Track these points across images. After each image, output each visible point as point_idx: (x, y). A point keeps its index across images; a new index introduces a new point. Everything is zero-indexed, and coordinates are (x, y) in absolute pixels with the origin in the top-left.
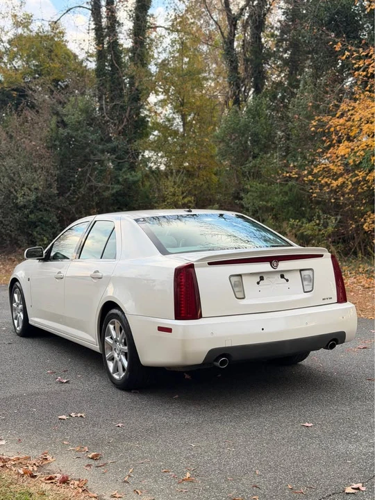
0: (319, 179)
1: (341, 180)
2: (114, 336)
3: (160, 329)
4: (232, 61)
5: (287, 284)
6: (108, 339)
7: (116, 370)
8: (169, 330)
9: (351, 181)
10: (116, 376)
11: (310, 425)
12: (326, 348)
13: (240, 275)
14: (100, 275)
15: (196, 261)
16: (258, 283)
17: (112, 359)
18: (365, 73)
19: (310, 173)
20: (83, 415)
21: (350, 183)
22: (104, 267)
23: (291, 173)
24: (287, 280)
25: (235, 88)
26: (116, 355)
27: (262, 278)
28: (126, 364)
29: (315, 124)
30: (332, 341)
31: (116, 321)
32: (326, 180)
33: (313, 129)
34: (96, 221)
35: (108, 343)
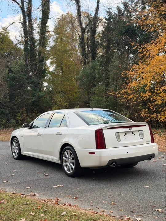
0: (123, 96)
1: (131, 96)
2: (67, 156)
3: (90, 153)
4: (83, 47)
6: (64, 158)
7: (69, 170)
8: (94, 153)
9: (136, 97)
10: (68, 172)
11: (148, 187)
12: (148, 160)
13: (118, 133)
14: (60, 133)
16: (125, 136)
17: (67, 166)
18: (142, 54)
19: (119, 93)
20: (62, 185)
21: (135, 97)
23: (112, 93)
24: (134, 135)
25: (84, 57)
26: (68, 164)
27: (126, 134)
28: (73, 167)
29: (123, 74)
30: (150, 157)
31: (69, 151)
32: (126, 96)
33: (122, 76)
34: (54, 113)
35: (64, 160)
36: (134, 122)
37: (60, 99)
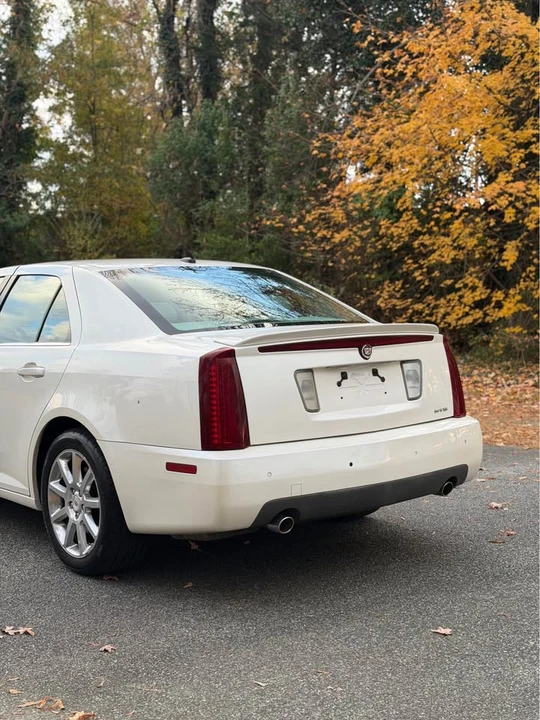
0: (315, 231)
1: (345, 233)
2: (69, 479)
3: (171, 467)
4: (171, 50)
5: (383, 386)
6: (54, 485)
7: (73, 539)
8: (191, 469)
9: (360, 237)
10: (72, 551)
11: (448, 631)
12: (439, 494)
13: (310, 370)
14: (38, 370)
15: (237, 346)
16: (339, 384)
17: (65, 521)
18: (391, 71)
19: (300, 222)
20: (29, 630)
21: (357, 239)
22: (46, 355)
23: (274, 220)
24: (383, 379)
25: (176, 90)
26: (72, 515)
27: (344, 376)
28: (95, 530)
29: (317, 144)
30: (448, 481)
31: (74, 452)
32: (325, 232)
33: (315, 152)
34: (18, 277)
35: (54, 492)
36: (374, 323)
37: (82, 242)
